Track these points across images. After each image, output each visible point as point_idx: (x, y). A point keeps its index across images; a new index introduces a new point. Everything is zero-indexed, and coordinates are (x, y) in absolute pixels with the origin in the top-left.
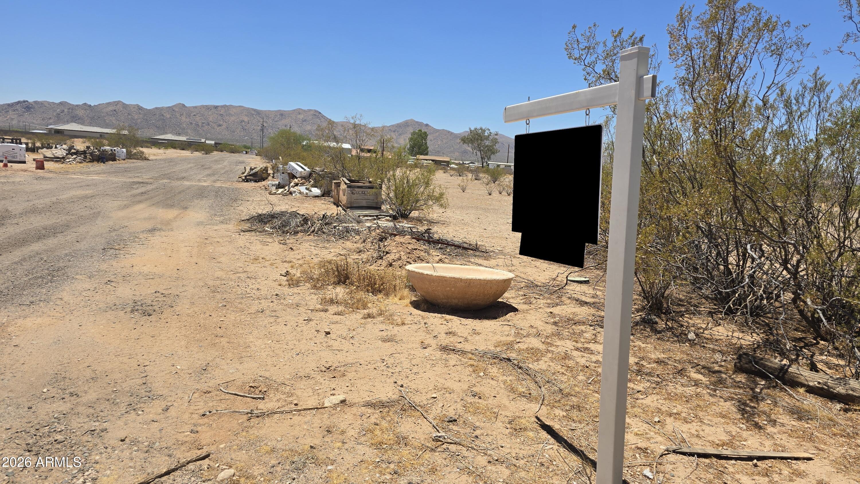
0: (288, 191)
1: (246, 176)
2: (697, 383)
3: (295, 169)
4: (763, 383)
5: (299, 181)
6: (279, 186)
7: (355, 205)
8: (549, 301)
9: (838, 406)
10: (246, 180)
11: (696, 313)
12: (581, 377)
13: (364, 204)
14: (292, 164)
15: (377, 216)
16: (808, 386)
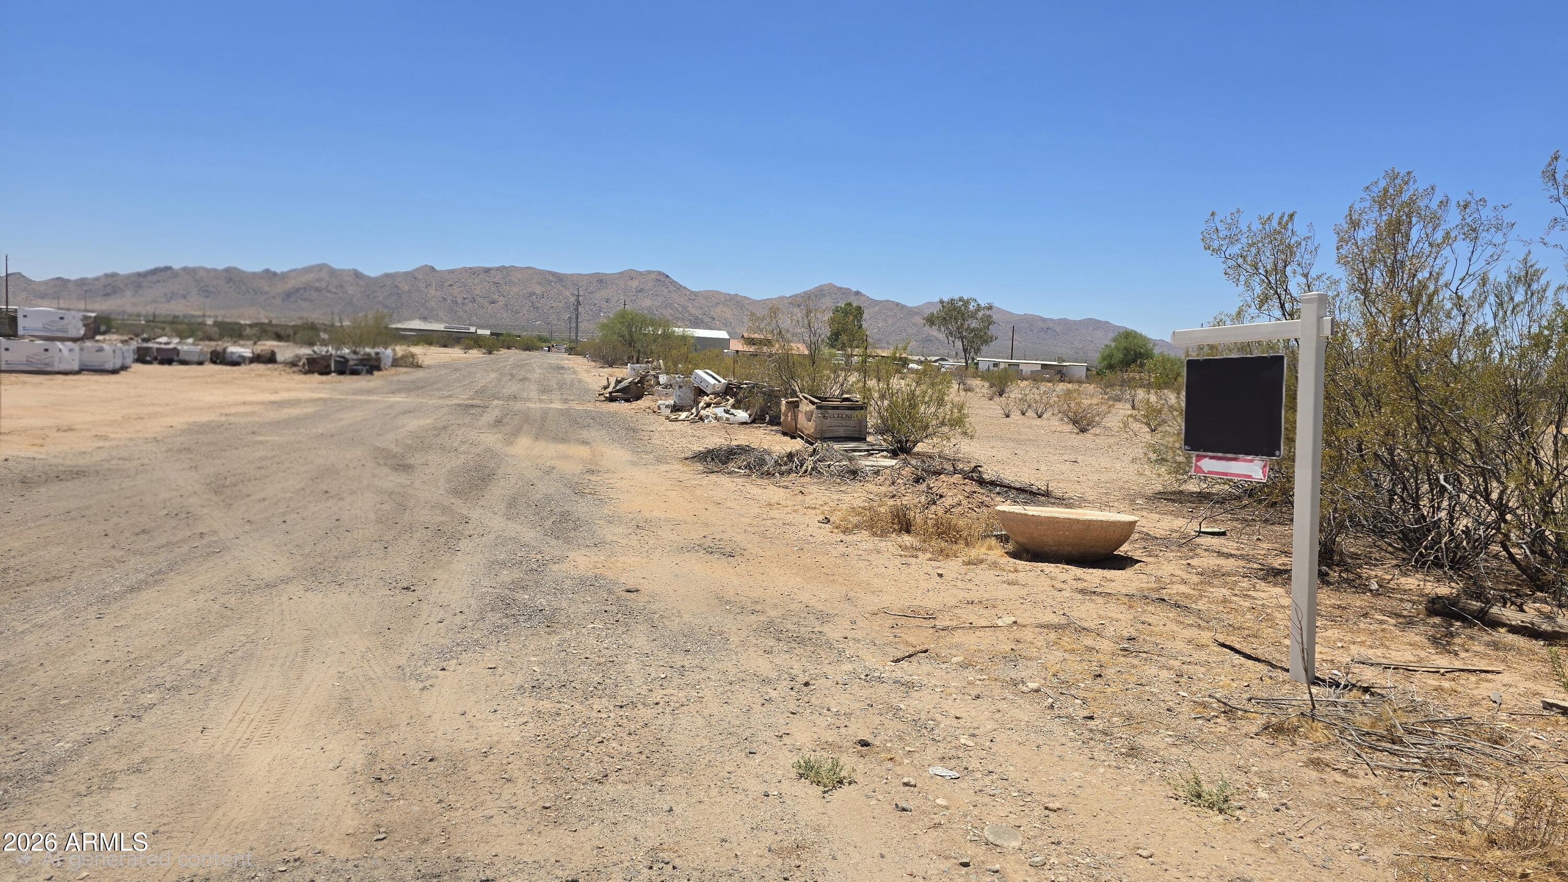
0: (696, 416)
1: (610, 393)
2: (1381, 622)
3: (705, 380)
4: (1459, 624)
5: (711, 399)
6: (676, 409)
7: (827, 436)
8: (1179, 554)
9: (1542, 643)
10: (612, 399)
11: (1379, 562)
12: (1248, 616)
13: (841, 432)
14: (699, 372)
15: (868, 451)
16: (1511, 625)
